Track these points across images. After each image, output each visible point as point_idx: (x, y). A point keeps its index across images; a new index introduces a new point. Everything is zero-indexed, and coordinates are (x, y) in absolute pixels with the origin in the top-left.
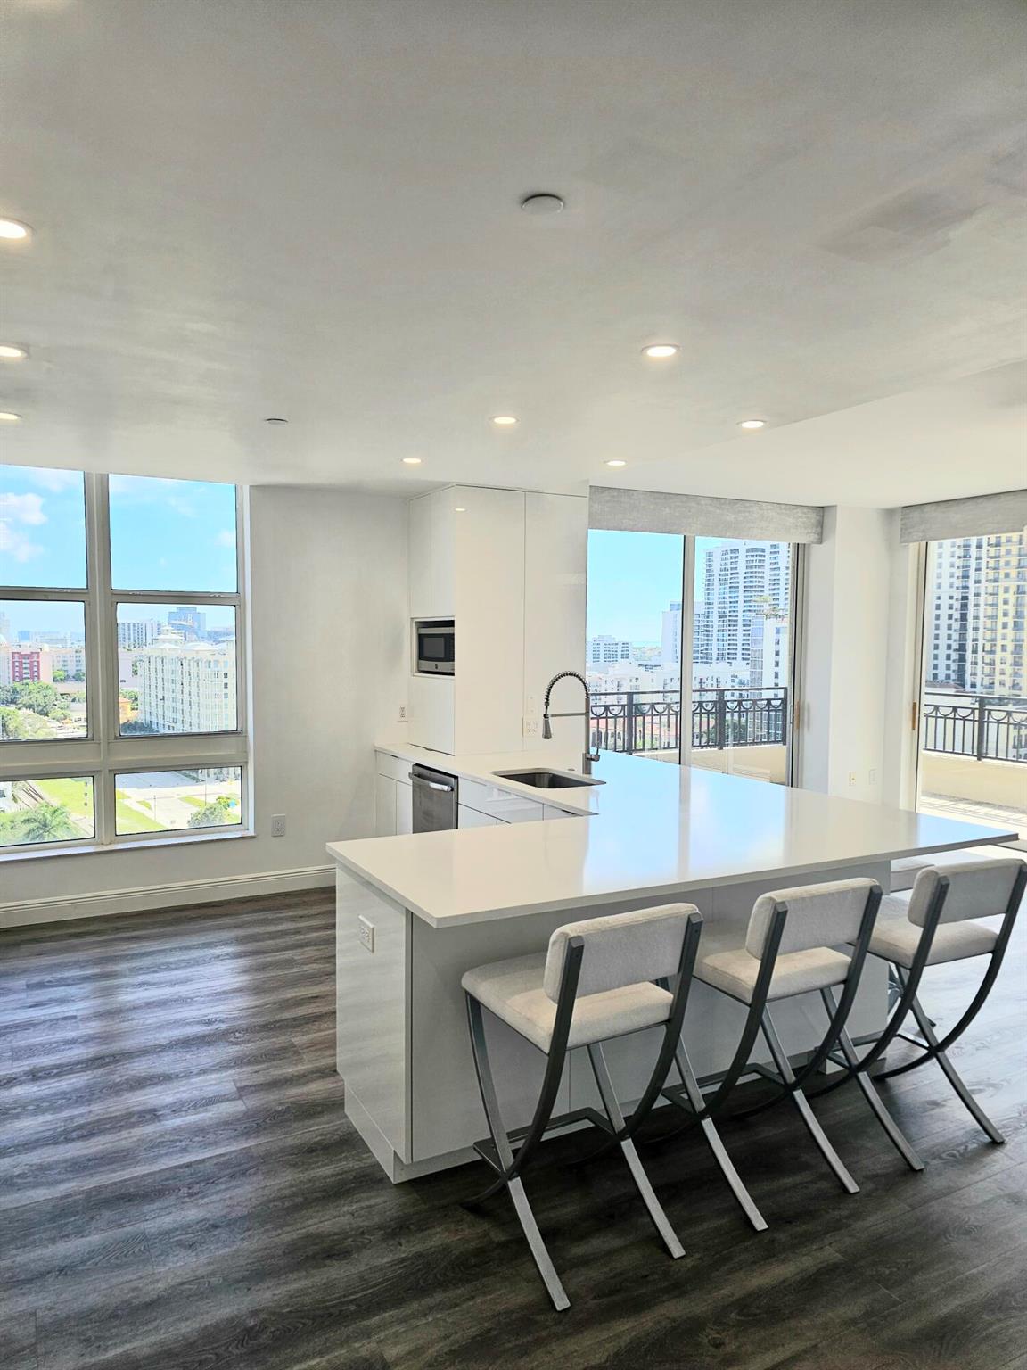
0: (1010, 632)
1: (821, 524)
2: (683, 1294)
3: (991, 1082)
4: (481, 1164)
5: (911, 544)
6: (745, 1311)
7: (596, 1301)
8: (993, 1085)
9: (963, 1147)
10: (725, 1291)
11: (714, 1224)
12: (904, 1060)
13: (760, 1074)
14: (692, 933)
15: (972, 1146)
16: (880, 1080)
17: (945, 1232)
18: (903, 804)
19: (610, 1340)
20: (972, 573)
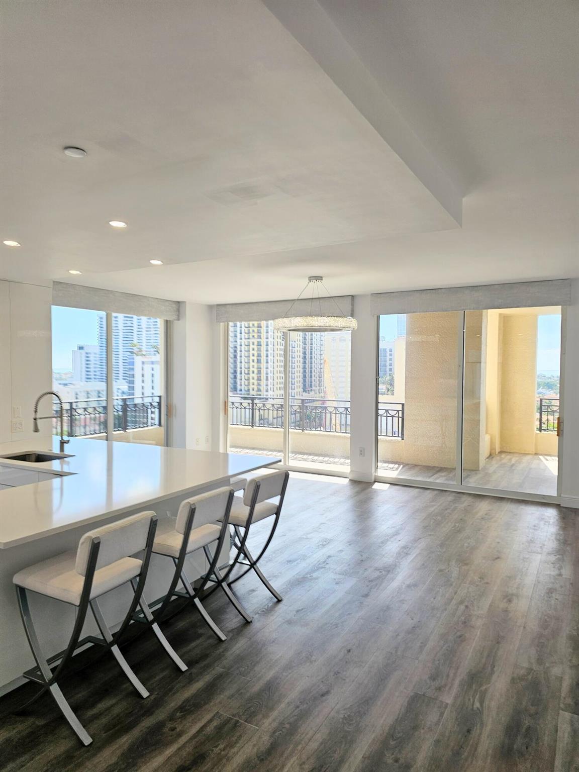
0: (256, 365)
1: (178, 310)
2: (152, 714)
3: (274, 575)
4: (31, 683)
5: (221, 324)
6: (183, 710)
7: (106, 734)
8: (275, 576)
9: (267, 606)
10: (172, 705)
11: (161, 676)
12: (237, 574)
13: (177, 596)
14: (153, 526)
15: (270, 605)
16: (229, 585)
17: (264, 645)
18: (221, 450)
19: (118, 749)
20: (238, 335)
